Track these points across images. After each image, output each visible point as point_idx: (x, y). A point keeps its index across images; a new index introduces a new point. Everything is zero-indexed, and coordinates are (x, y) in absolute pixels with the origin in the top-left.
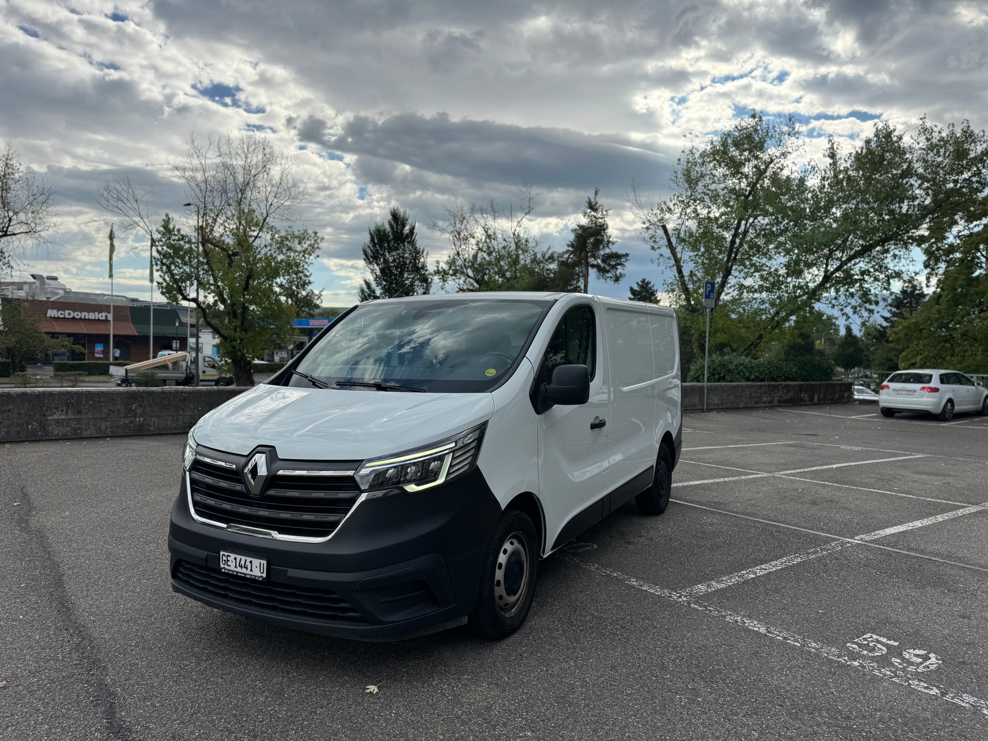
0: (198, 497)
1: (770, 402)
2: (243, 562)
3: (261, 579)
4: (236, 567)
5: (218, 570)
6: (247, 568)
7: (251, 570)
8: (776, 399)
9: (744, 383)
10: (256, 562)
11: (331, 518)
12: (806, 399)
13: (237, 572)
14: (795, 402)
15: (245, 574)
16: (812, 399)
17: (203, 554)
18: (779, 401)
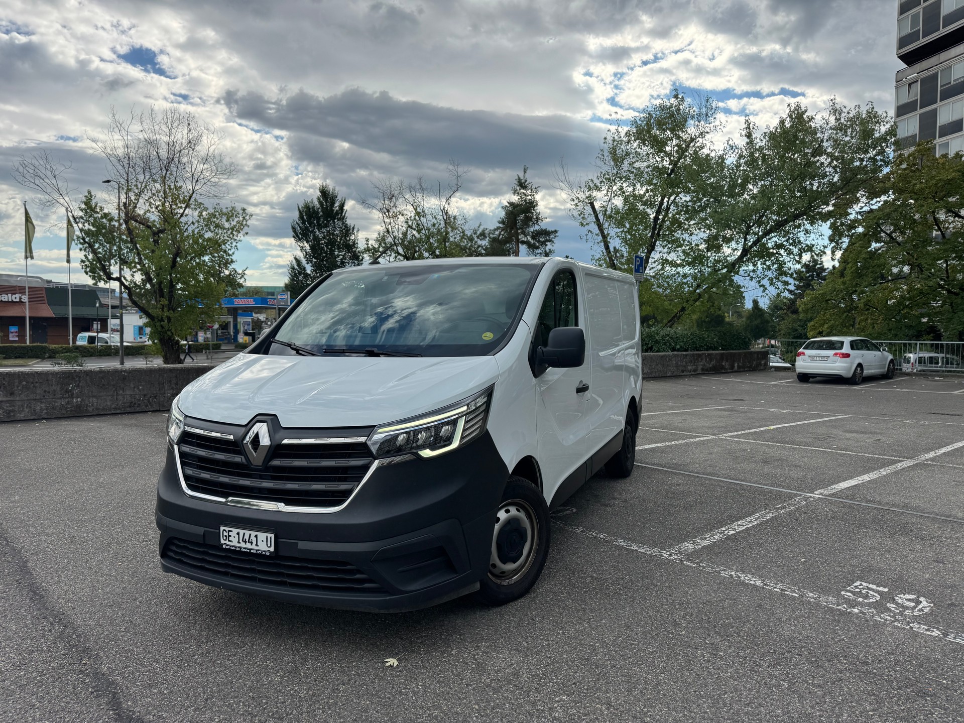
0: (189, 472)
1: (695, 370)
2: (247, 537)
3: (268, 554)
4: (239, 542)
5: (219, 547)
6: (252, 543)
7: (257, 545)
8: (700, 367)
9: (671, 353)
10: (262, 536)
11: (343, 486)
12: (727, 367)
13: (241, 548)
14: (717, 370)
15: (250, 550)
16: (733, 367)
17: (200, 530)
18: (703, 370)
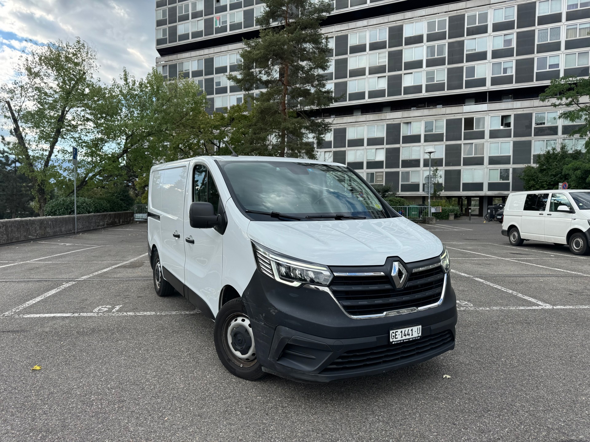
0: (347, 303)
1: (103, 225)
2: (406, 332)
3: (419, 338)
4: (402, 337)
5: (390, 344)
6: (409, 335)
7: (412, 335)
8: (106, 223)
10: (415, 328)
11: (437, 291)
12: (117, 222)
13: (403, 340)
14: (113, 225)
15: (409, 339)
